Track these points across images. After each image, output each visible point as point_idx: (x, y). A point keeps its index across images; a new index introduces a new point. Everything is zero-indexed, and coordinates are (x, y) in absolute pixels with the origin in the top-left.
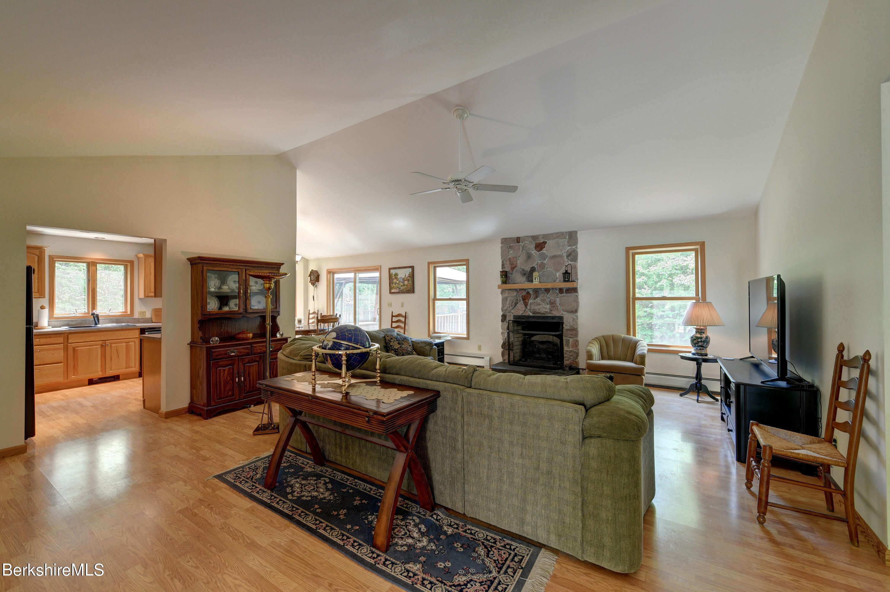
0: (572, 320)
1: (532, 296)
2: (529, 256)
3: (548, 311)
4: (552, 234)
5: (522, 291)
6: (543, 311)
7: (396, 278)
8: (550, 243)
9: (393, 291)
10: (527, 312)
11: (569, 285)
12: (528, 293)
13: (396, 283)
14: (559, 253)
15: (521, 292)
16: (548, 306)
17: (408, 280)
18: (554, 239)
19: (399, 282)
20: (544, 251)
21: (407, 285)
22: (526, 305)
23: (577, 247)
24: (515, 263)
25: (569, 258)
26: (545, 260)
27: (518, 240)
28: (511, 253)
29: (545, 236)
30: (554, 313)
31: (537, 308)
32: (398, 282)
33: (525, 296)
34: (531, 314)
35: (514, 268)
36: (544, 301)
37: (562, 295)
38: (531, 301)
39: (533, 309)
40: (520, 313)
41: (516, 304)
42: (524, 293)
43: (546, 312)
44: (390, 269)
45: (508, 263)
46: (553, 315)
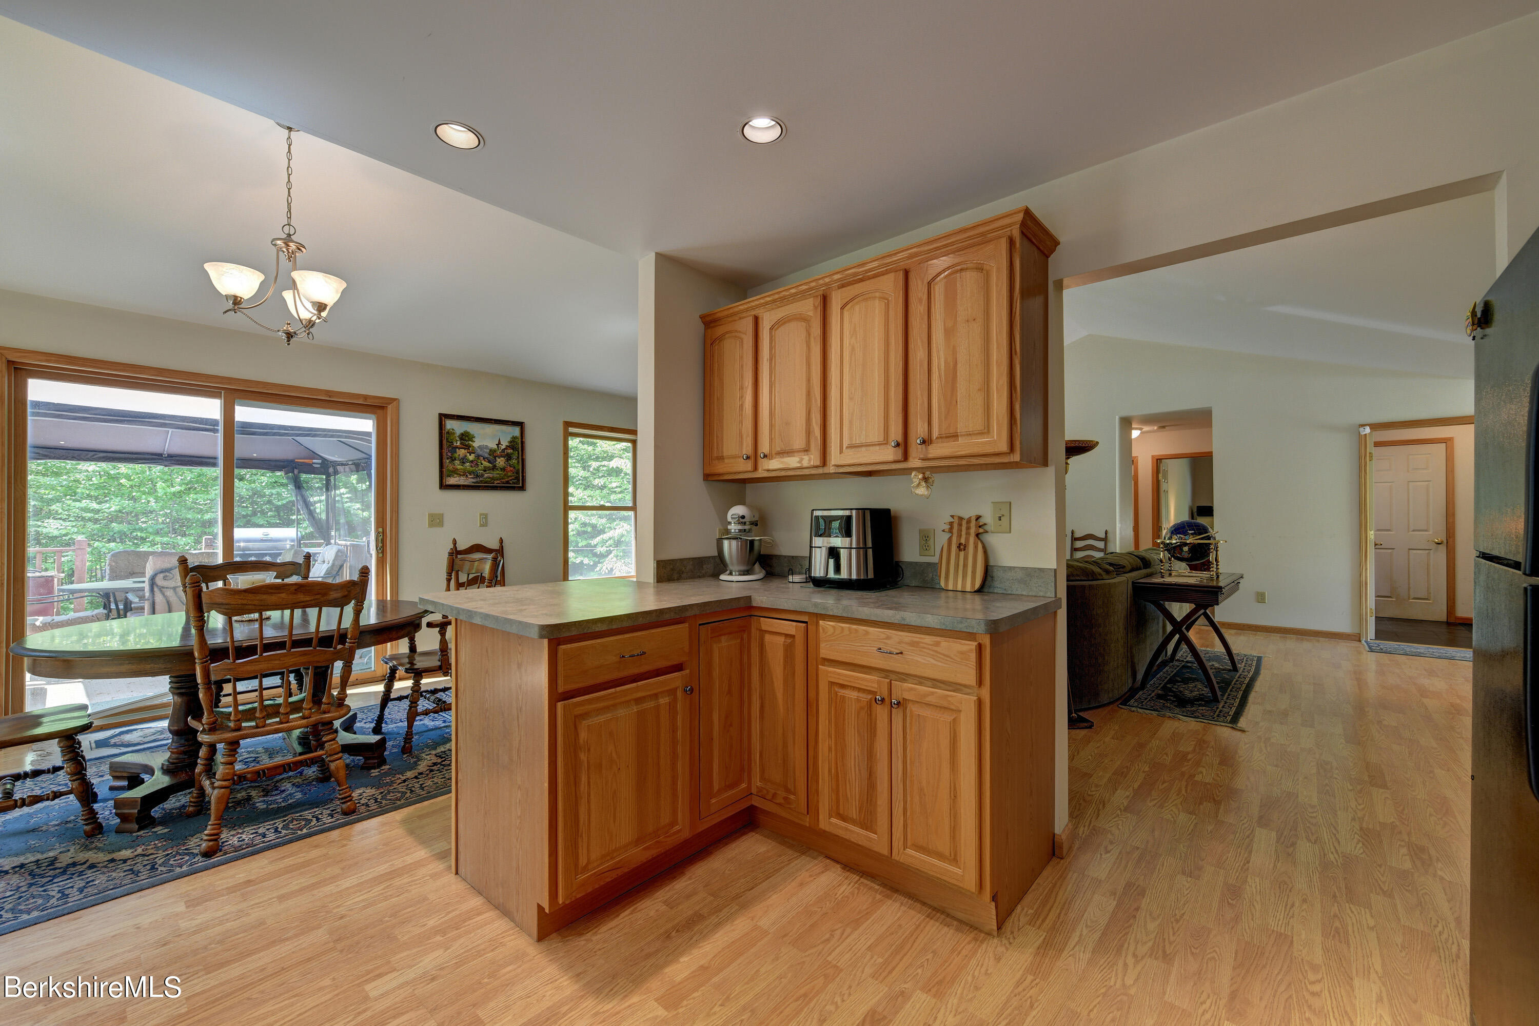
7: (467, 447)
9: (452, 481)
13: (463, 461)
17: (509, 457)
19: (478, 456)
21: (503, 469)
32: (471, 457)
44: (443, 417)
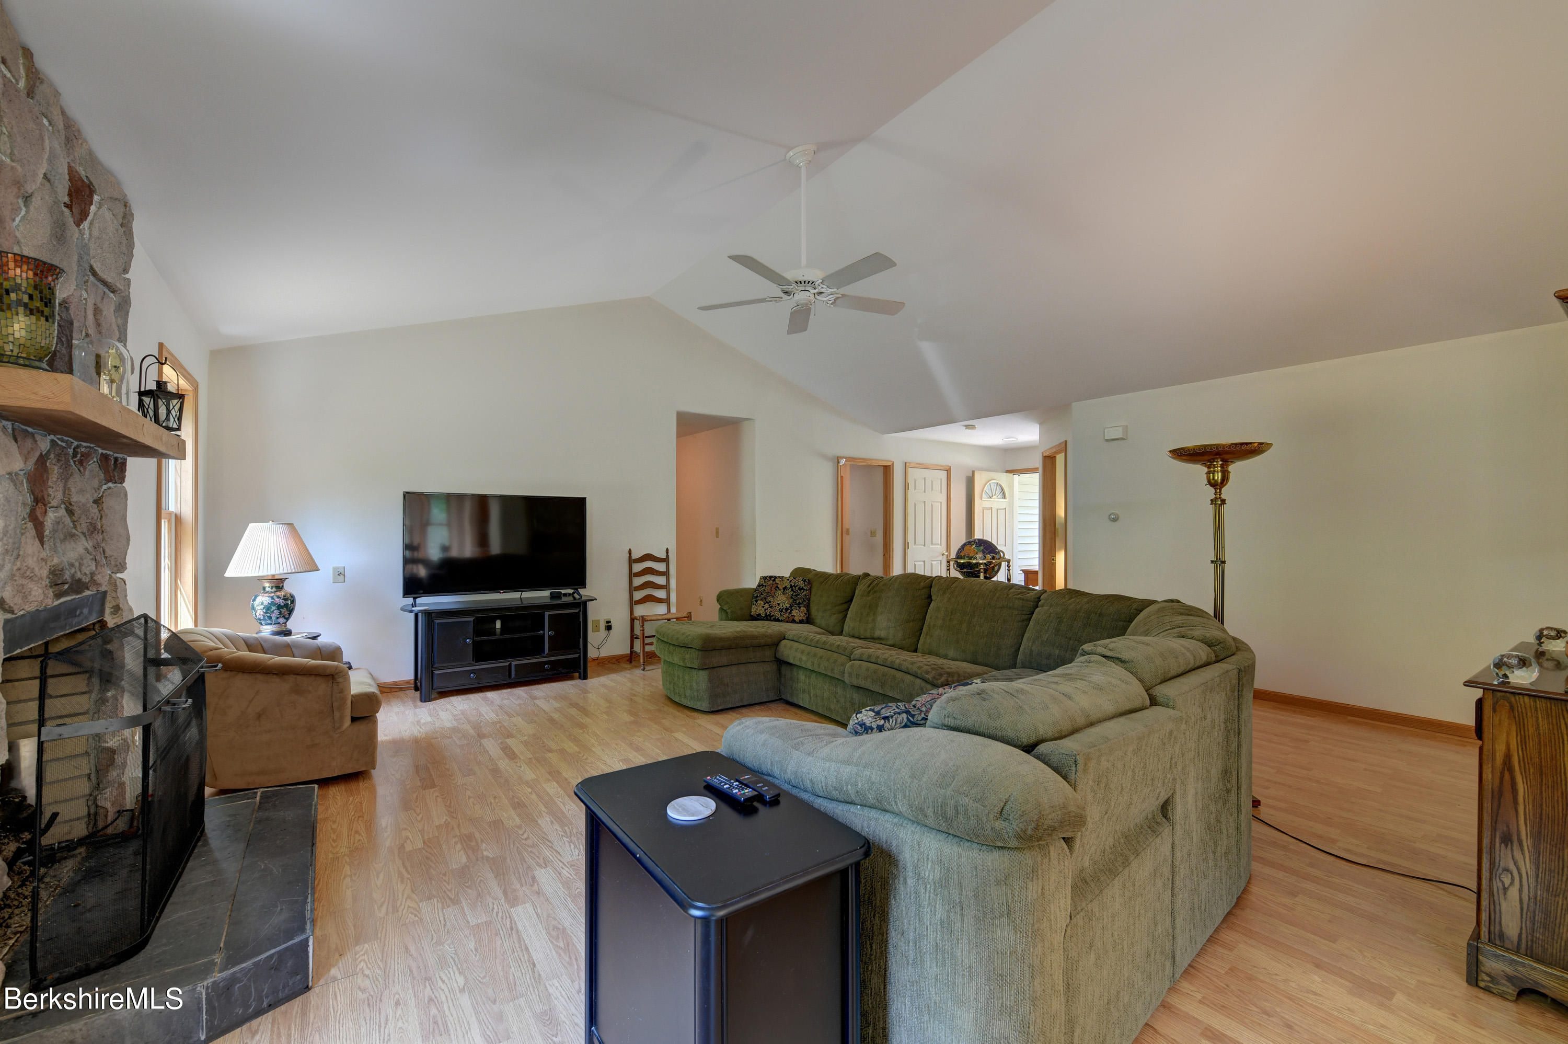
3: (94, 567)
30: (98, 578)
31: (72, 556)
37: (108, 486)
38: (50, 517)
46: (94, 591)
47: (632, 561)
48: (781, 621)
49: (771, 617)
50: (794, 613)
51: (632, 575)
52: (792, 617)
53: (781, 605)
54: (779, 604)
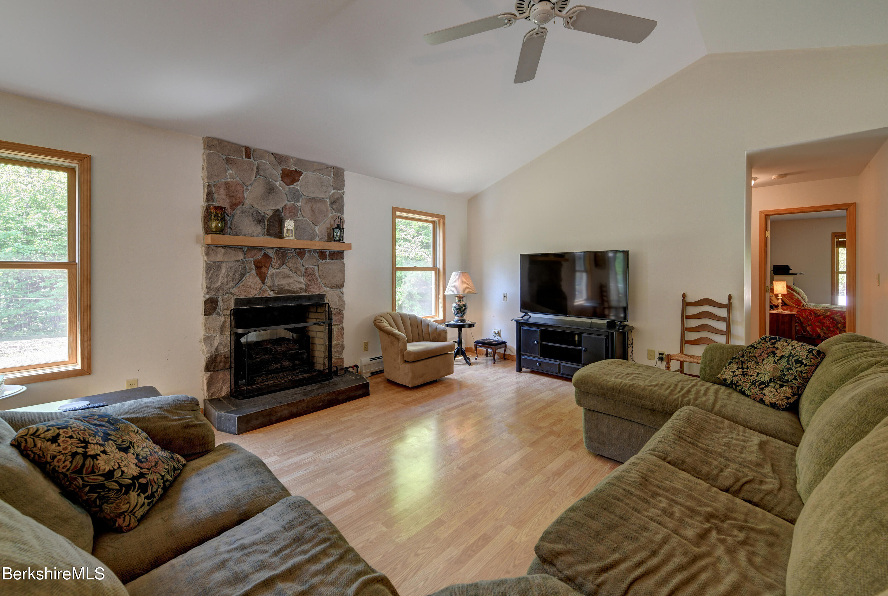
0: (338, 298)
1: (275, 261)
2: (271, 190)
3: (303, 286)
4: (312, 163)
5: (256, 251)
6: (295, 287)
8: (307, 176)
10: (264, 291)
11: (334, 246)
12: (266, 255)
14: (322, 196)
15: (253, 253)
16: (302, 279)
18: (314, 171)
20: (297, 186)
22: (263, 279)
23: (343, 193)
24: (240, 195)
25: (334, 207)
26: (298, 201)
27: (248, 152)
28: (230, 174)
29: (299, 161)
30: (312, 290)
31: (284, 282)
33: (260, 261)
34: (272, 294)
35: (237, 205)
36: (295, 270)
37: (324, 261)
38: (271, 271)
39: (278, 285)
40: (253, 293)
41: (243, 275)
42: (259, 256)
43: (301, 289)
45: (222, 191)
46: (310, 294)
47: (685, 304)
48: (747, 396)
49: (737, 386)
50: (766, 391)
51: (685, 317)
52: (761, 396)
53: (760, 376)
54: (758, 374)
